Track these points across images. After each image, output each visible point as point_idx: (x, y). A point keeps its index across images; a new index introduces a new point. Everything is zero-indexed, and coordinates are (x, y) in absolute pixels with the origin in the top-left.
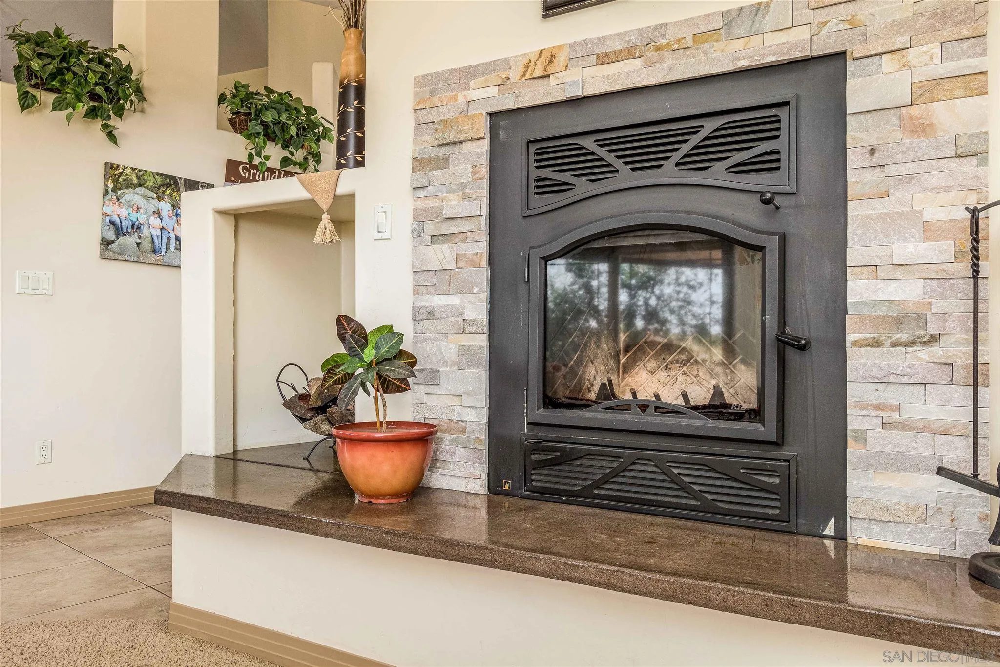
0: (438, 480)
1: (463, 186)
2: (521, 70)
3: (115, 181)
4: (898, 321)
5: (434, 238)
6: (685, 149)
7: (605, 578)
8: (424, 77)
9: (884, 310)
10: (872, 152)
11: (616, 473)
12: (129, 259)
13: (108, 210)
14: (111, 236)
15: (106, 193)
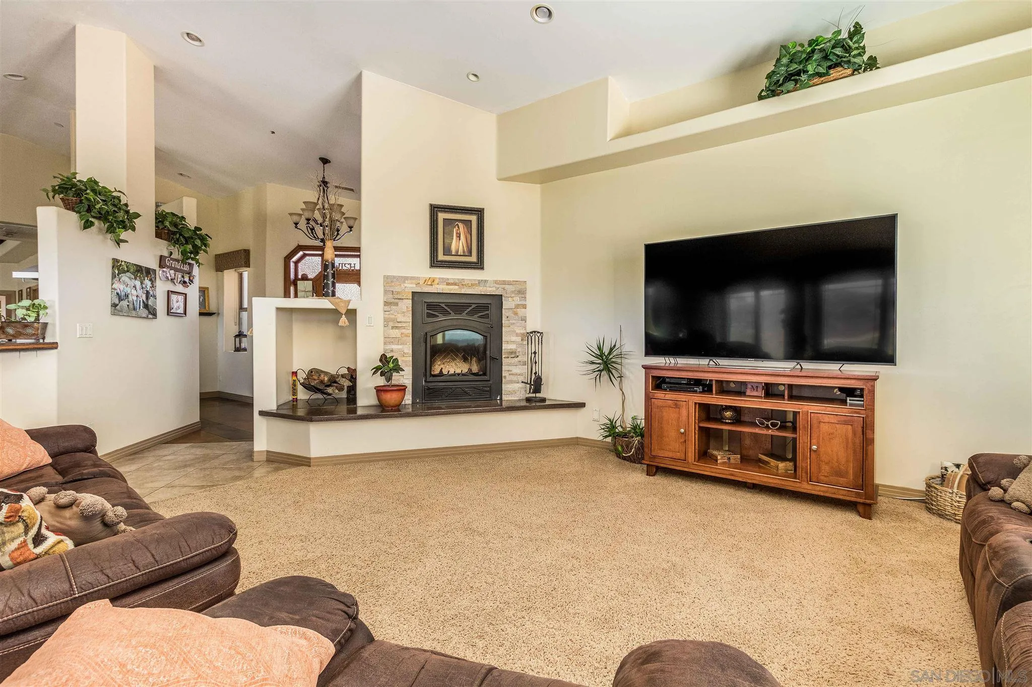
1: (404, 312)
2: (423, 282)
3: (118, 269)
4: (512, 353)
5: (393, 328)
6: (468, 310)
8: (387, 276)
9: (509, 351)
10: (507, 317)
11: (451, 393)
12: (125, 314)
13: (114, 286)
14: (117, 301)
15: (113, 276)
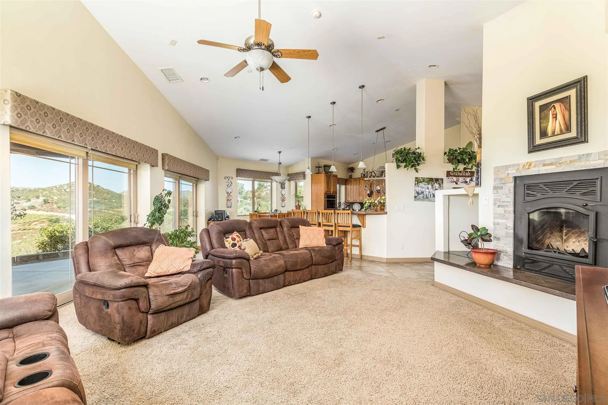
0: (500, 263)
1: (506, 194)
2: (522, 167)
3: (417, 182)
5: (498, 206)
6: (568, 188)
7: (527, 285)
8: (496, 167)
11: (548, 267)
12: (421, 200)
13: (416, 189)
14: (417, 195)
15: (415, 185)
